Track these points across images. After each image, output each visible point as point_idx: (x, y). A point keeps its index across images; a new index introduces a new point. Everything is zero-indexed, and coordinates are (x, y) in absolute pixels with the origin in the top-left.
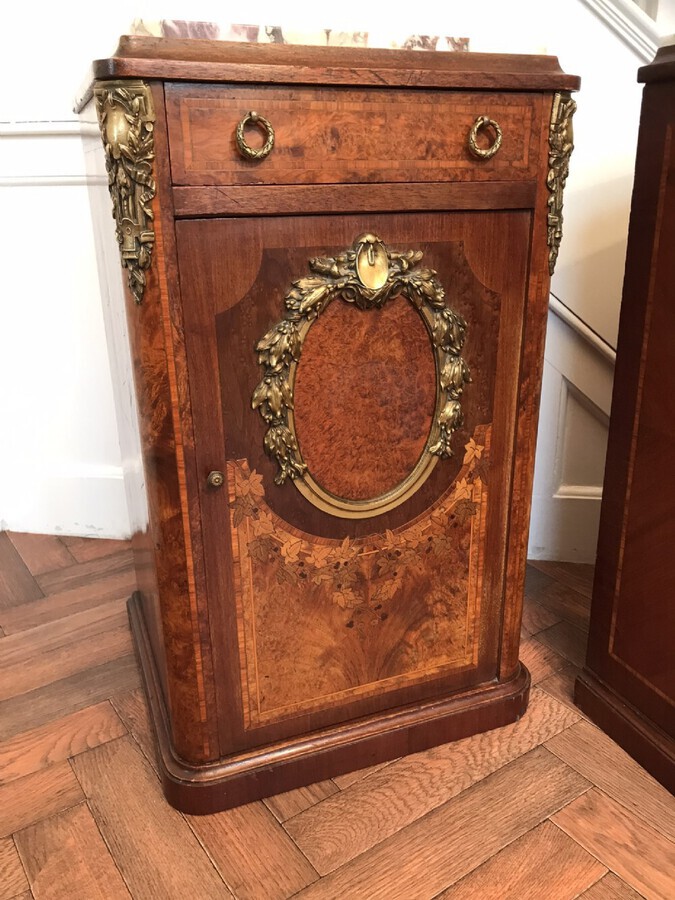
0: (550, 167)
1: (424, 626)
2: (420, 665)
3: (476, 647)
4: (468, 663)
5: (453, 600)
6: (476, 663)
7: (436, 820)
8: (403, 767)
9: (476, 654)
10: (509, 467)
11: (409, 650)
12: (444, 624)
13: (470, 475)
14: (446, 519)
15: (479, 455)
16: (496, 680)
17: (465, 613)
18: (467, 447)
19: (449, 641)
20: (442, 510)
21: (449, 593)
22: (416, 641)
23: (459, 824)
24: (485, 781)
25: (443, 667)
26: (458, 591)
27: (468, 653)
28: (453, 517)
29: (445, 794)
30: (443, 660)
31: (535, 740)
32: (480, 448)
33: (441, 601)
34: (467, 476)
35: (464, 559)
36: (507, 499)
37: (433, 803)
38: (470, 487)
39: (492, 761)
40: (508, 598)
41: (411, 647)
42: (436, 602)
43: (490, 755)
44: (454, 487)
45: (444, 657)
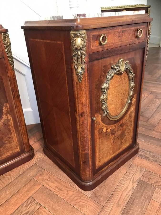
0: (5, 48)
1: (4, 146)
2: (5, 154)
3: (18, 147)
4: (17, 151)
5: (9, 140)
6: (19, 150)
7: (10, 185)
8: (5, 175)
9: (19, 149)
10: (15, 111)
11: (2, 152)
12: (9, 145)
13: (6, 114)
14: (3, 124)
15: (7, 110)
16: (25, 153)
17: (13, 141)
18: (3, 108)
19: (11, 148)
20: (1, 122)
21: (8, 138)
22: (3, 150)
23: (15, 184)
24: (22, 174)
25: (11, 153)
26: (10, 137)
27: (17, 149)
28: (4, 123)
29: (13, 179)
30: (11, 152)
31: (34, 163)
32: (7, 108)
33: (6, 140)
34: (5, 114)
35: (10, 131)
36: (17, 117)
37: (10, 181)
38: (7, 116)
39: (24, 169)
40: (23, 136)
41: (2, 151)
42: (5, 141)
43: (24, 168)
44: (3, 117)
45: (11, 151)
